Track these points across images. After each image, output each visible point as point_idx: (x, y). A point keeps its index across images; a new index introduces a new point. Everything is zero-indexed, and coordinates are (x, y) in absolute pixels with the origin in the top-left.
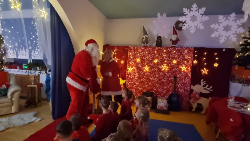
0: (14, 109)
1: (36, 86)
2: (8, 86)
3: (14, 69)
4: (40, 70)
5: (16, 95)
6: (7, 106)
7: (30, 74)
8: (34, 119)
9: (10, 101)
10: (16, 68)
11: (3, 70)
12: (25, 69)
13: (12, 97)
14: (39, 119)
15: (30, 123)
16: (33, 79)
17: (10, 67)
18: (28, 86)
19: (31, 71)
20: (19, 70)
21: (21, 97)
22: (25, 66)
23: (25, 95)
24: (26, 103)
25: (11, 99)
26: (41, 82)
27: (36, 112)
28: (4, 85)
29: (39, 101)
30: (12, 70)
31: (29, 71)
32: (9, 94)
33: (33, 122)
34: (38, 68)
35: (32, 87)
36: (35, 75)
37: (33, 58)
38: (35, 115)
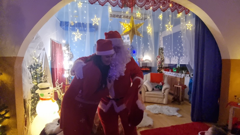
0: (165, 101)
1: (181, 87)
2: (163, 84)
3: (167, 71)
4: (185, 74)
5: (167, 91)
6: (161, 98)
7: (177, 76)
8: (176, 114)
9: (163, 94)
10: (169, 71)
11: (161, 72)
12: (175, 72)
13: (164, 92)
14: (180, 116)
15: (173, 116)
16: (179, 80)
17: (165, 70)
18: (175, 86)
19: (179, 74)
20: (170, 72)
21: (170, 93)
22: (175, 69)
23: (172, 92)
24: (172, 99)
25: (164, 93)
26: (185, 84)
27: (178, 109)
28: (161, 83)
29: (182, 100)
30: (166, 72)
31: (177, 74)
32: (163, 89)
33: (175, 116)
34: (183, 71)
35: (177, 87)
36: (181, 77)
37: (181, 63)
38: (178, 111)
